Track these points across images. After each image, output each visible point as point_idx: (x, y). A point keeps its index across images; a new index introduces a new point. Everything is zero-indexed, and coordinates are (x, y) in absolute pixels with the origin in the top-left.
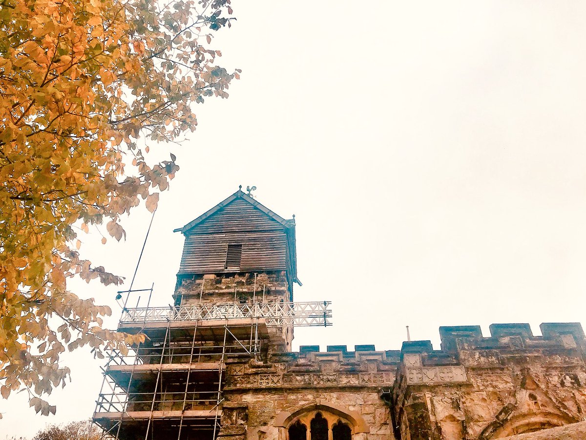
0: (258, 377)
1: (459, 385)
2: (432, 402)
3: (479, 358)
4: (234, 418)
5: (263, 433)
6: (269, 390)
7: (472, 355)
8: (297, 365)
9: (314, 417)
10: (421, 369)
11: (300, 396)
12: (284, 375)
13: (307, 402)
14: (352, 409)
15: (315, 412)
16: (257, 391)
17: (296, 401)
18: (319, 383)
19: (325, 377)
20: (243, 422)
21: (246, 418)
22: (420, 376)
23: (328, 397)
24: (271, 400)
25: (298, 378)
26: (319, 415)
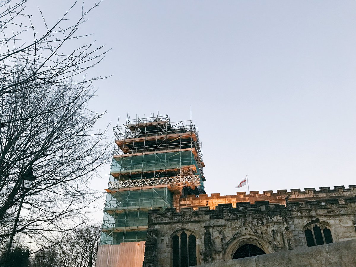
0: (160, 218)
1: (222, 226)
2: (212, 232)
3: (230, 216)
4: (152, 235)
5: (163, 240)
6: (165, 223)
7: (228, 215)
8: (175, 213)
9: (181, 233)
10: (209, 220)
11: (176, 225)
12: (170, 217)
13: (179, 228)
14: (196, 229)
15: (182, 231)
16: (160, 224)
17: (175, 227)
18: (183, 220)
19: (186, 218)
20: (155, 236)
21: (156, 235)
22: (209, 223)
23: (187, 225)
24: (166, 227)
25: (176, 218)
26: (184, 232)
